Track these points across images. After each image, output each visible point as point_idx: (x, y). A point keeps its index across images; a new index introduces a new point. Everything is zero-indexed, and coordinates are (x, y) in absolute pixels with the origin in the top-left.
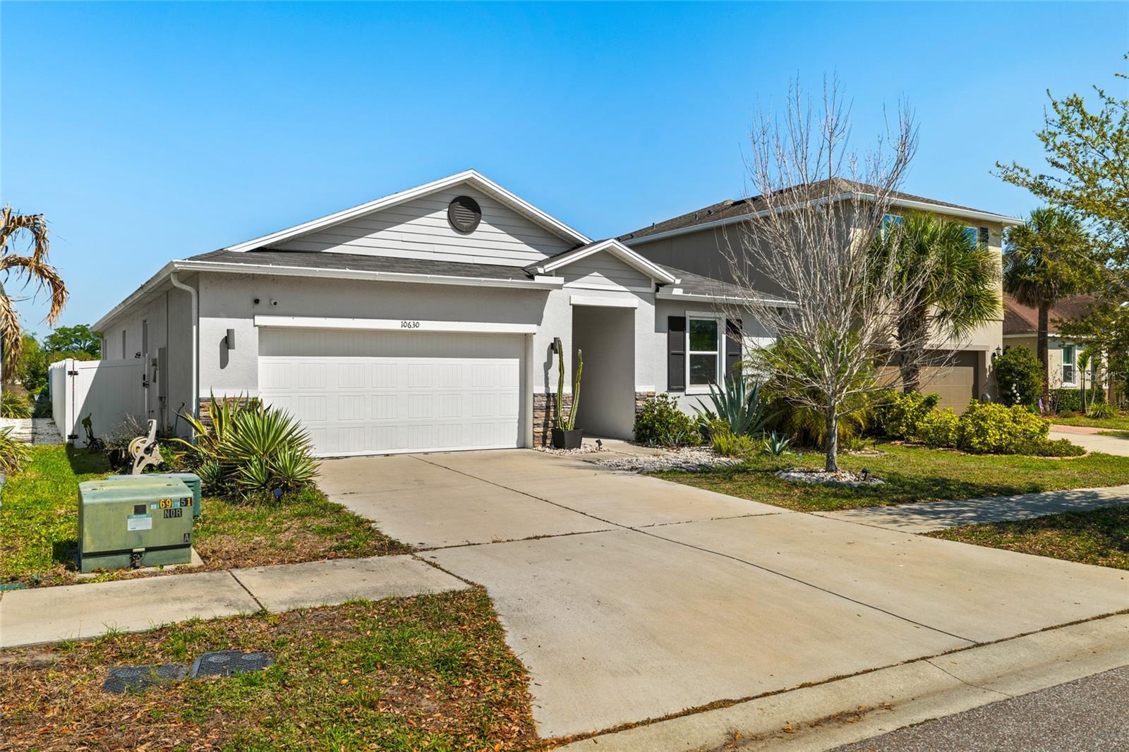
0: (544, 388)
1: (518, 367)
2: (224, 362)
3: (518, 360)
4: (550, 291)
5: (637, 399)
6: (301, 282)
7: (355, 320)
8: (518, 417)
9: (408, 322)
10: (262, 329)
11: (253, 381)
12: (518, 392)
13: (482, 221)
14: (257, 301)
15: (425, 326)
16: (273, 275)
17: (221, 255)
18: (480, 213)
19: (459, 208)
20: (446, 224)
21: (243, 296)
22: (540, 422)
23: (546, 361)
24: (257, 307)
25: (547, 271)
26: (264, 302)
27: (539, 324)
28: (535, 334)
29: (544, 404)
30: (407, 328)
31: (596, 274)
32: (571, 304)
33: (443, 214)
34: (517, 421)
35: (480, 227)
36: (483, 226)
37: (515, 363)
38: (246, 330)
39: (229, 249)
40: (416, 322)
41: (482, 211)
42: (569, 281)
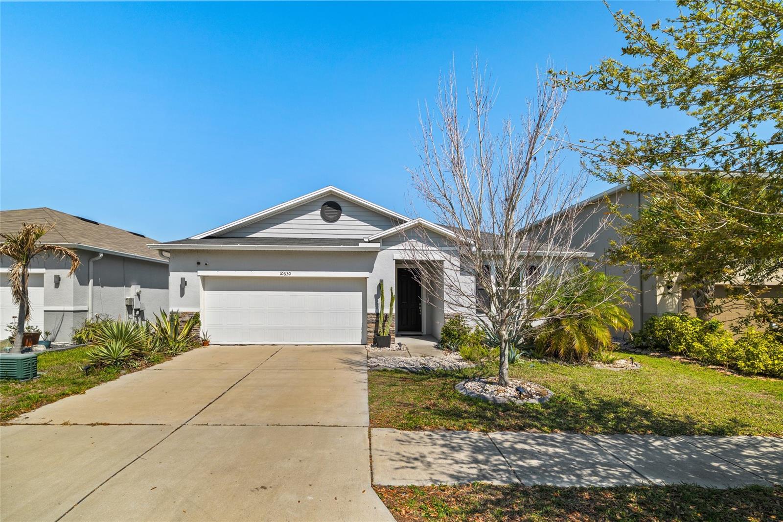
0: (375, 310)
1: (361, 297)
2: (182, 294)
3: (361, 293)
4: (378, 252)
5: (445, 318)
6: (222, 253)
7: (252, 271)
8: (361, 326)
9: (284, 272)
10: (204, 278)
11: (197, 303)
12: (362, 312)
13: (342, 214)
14: (198, 263)
15: (294, 274)
16: (207, 250)
17: (188, 241)
18: (341, 210)
19: (328, 208)
20: (320, 217)
21: (192, 261)
22: (371, 330)
23: (376, 293)
24: (199, 266)
25: (370, 240)
26: (203, 263)
27: (371, 271)
28: (368, 278)
29: (374, 319)
30: (283, 276)
31: (412, 240)
32: (394, 260)
33: (318, 212)
34: (361, 328)
35: (341, 218)
36: (343, 217)
37: (360, 294)
38: (194, 278)
39: (191, 238)
40: (289, 272)
41: (343, 209)
42: (392, 246)
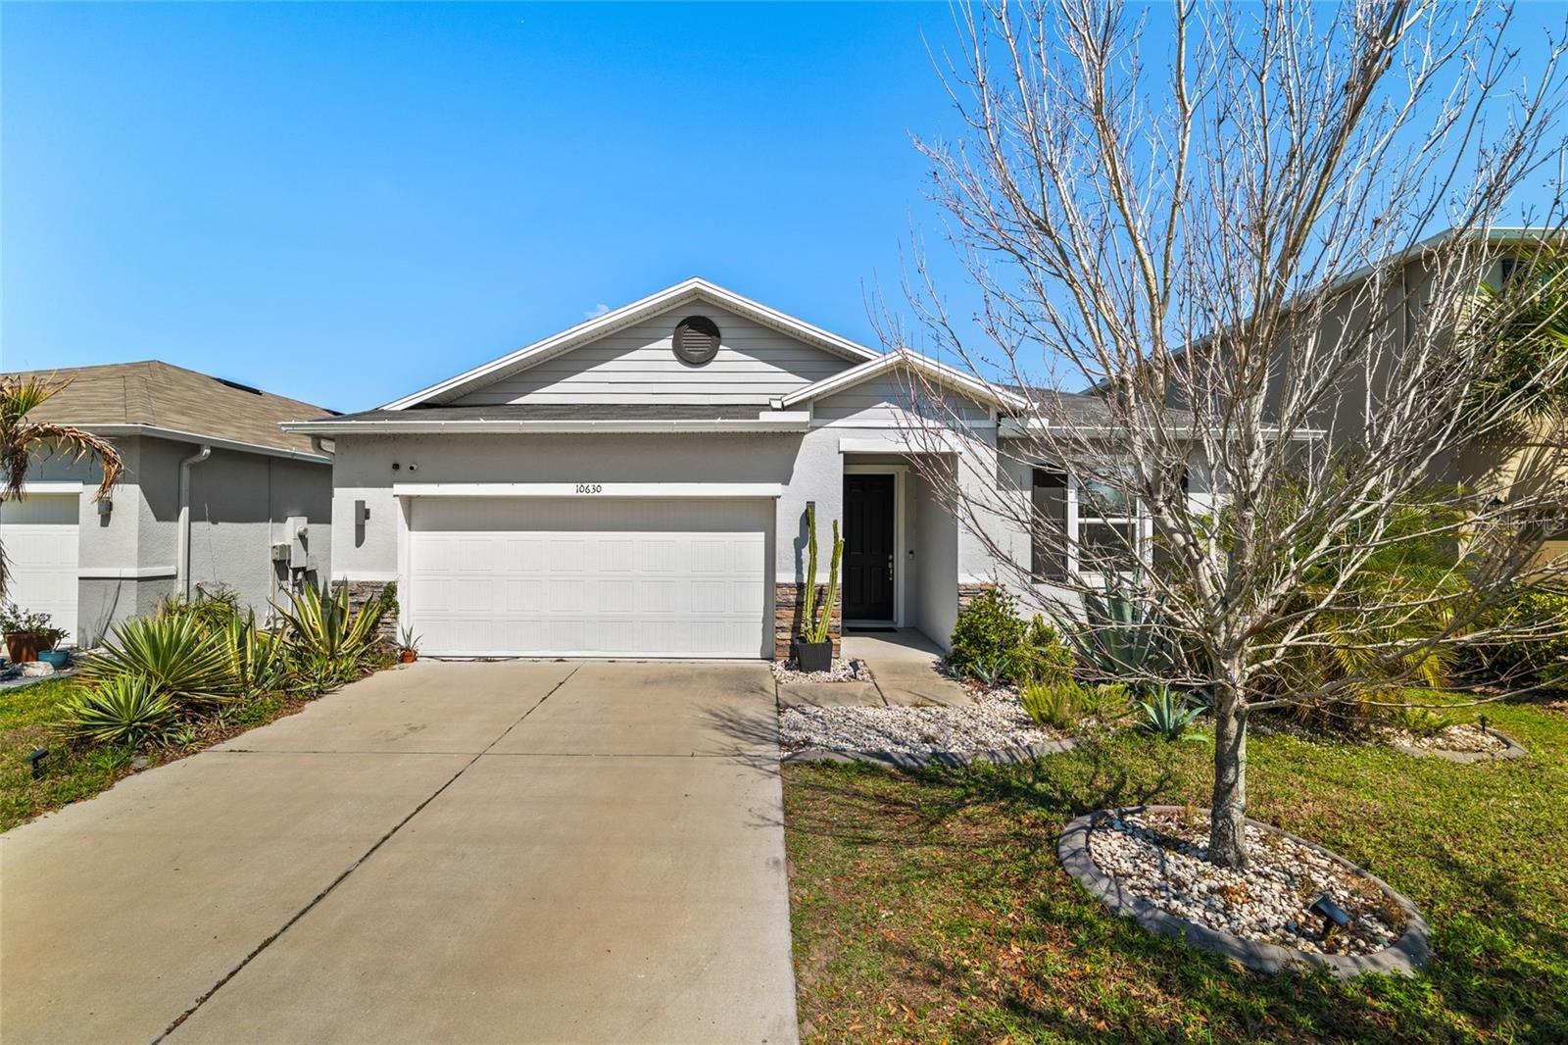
0: (794, 575)
1: (763, 543)
2: (360, 540)
3: (763, 534)
4: (804, 434)
5: (960, 595)
6: (449, 441)
7: (515, 485)
8: (762, 614)
9: (585, 485)
10: (409, 502)
11: (392, 563)
12: (763, 579)
13: (721, 347)
14: (396, 466)
15: (610, 489)
16: (416, 434)
17: (377, 413)
18: (719, 336)
19: (691, 333)
20: (671, 355)
21: (382, 462)
22: (785, 625)
23: (798, 535)
24: (399, 474)
25: (786, 404)
26: (405, 467)
27: (786, 482)
28: (779, 497)
29: (793, 599)
30: (584, 494)
31: (885, 404)
32: (840, 452)
33: (667, 343)
34: (761, 620)
35: (720, 355)
36: (724, 353)
37: (760, 537)
38: (384, 501)
39: (385, 408)
40: (596, 485)
41: (724, 333)
42: (837, 419)
